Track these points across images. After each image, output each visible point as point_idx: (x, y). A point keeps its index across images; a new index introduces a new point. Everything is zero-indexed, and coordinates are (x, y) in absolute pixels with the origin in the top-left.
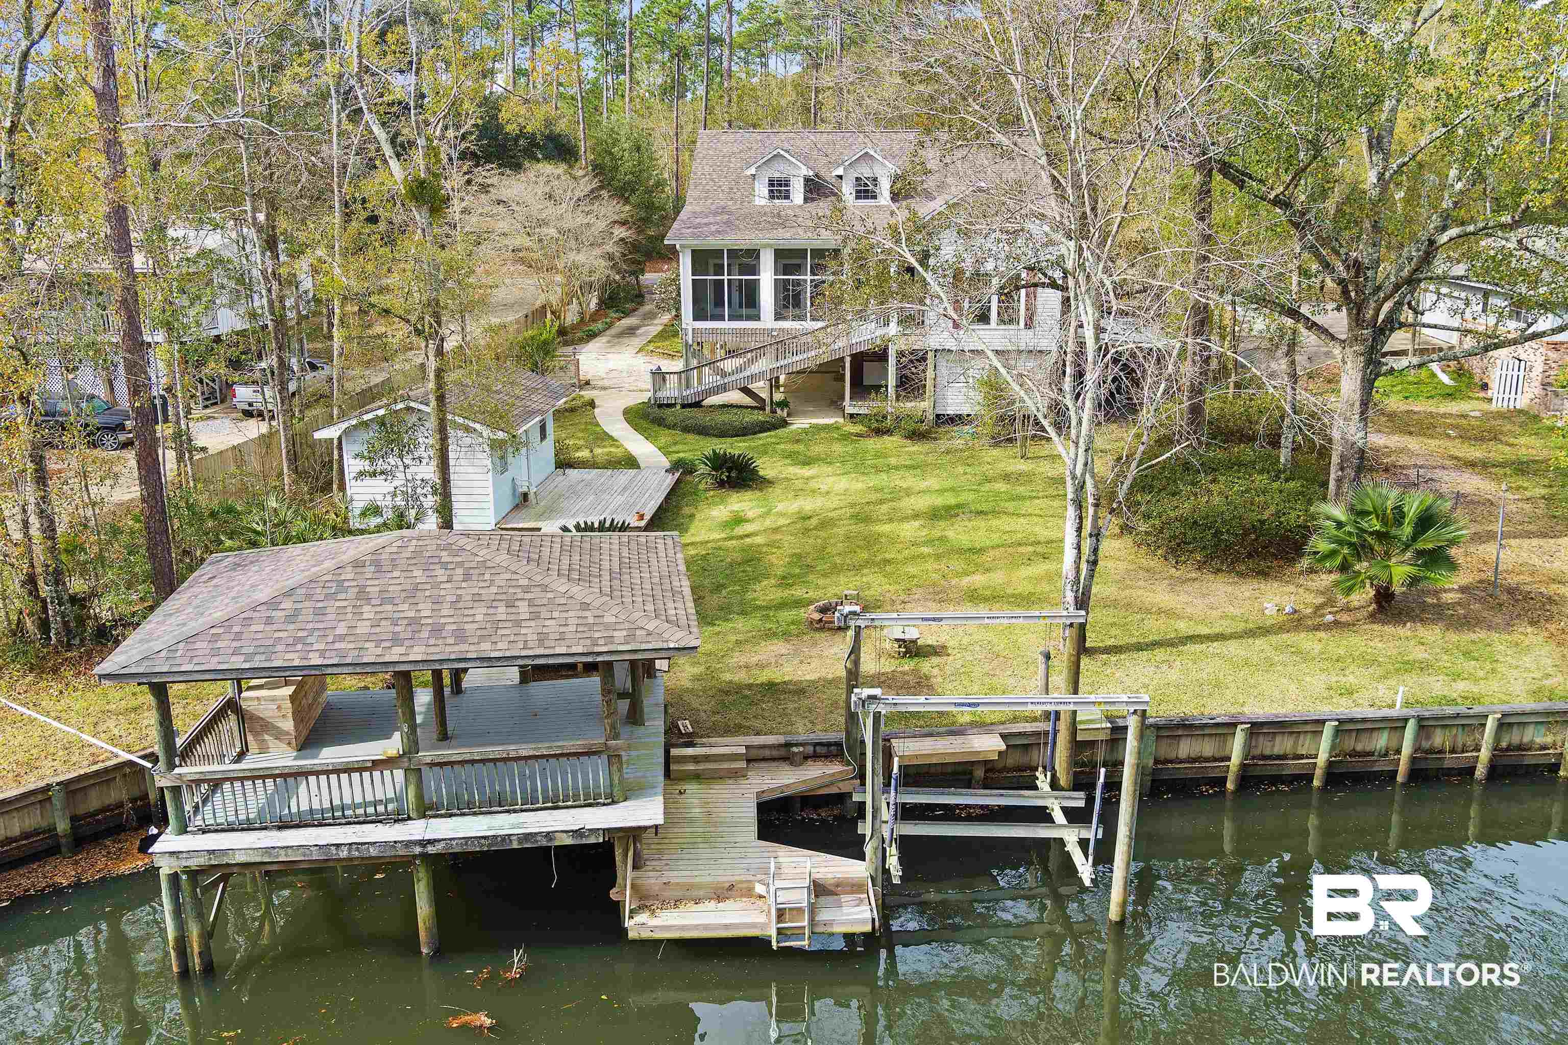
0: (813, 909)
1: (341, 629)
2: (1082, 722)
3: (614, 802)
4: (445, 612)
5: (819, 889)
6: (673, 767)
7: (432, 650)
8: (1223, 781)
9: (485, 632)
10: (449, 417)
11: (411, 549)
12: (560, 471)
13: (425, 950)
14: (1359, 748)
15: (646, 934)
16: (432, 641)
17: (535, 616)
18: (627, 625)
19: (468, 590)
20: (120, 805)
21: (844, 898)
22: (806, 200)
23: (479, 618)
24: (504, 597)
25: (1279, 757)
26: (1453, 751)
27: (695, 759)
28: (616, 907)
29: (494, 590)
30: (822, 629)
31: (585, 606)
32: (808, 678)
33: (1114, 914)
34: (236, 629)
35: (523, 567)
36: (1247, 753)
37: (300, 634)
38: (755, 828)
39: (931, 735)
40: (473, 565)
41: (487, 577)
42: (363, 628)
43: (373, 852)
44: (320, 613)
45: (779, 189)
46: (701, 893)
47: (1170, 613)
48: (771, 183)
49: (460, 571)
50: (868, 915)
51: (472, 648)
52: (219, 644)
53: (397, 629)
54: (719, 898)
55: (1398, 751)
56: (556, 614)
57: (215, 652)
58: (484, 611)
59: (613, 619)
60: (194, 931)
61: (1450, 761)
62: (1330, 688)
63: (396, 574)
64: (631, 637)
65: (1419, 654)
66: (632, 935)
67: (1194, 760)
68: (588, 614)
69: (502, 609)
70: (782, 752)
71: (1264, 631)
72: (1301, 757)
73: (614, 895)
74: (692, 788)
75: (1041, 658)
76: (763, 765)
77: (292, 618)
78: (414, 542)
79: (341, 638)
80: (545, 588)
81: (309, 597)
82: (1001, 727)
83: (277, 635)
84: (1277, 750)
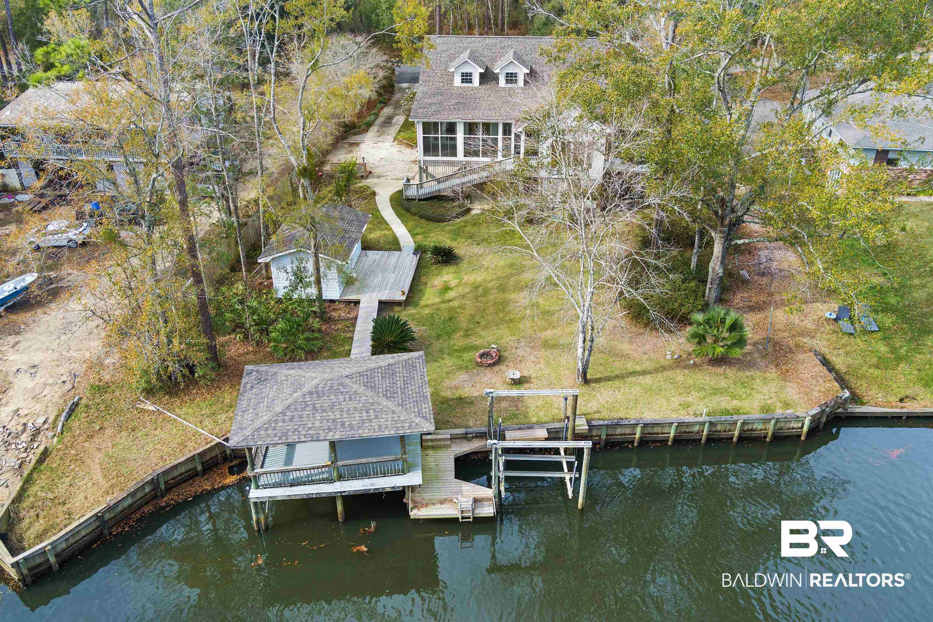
0: (473, 510)
1: (310, 425)
2: (578, 426)
3: (405, 474)
4: (344, 416)
5: (476, 501)
6: (423, 444)
7: (343, 433)
8: (633, 442)
9: (359, 425)
10: (320, 255)
11: (329, 385)
12: (364, 252)
13: (340, 520)
14: (687, 430)
15: (417, 517)
16: (342, 430)
17: (376, 417)
18: (409, 421)
19: (353, 404)
20: (217, 456)
21: (485, 503)
22: (481, 83)
23: (357, 418)
24: (364, 408)
25: (656, 434)
26: (725, 431)
27: (432, 440)
28: (405, 506)
29: (361, 405)
30: (481, 366)
31: (393, 412)
32: (475, 395)
33: (580, 506)
34: (273, 425)
35: (370, 393)
36: (642, 433)
37: (296, 427)
38: (453, 473)
39: (520, 429)
40: (352, 393)
41: (358, 398)
42: (317, 424)
43: (324, 495)
44: (301, 417)
45: (467, 78)
46: (435, 502)
47: (626, 357)
48: (463, 75)
49: (347, 396)
50: (492, 511)
51: (356, 432)
52: (269, 432)
53: (329, 424)
54: (442, 503)
55: (703, 431)
56: (384, 416)
57: (268, 436)
58: (358, 415)
59: (404, 418)
60: (262, 517)
61: (723, 435)
62: (680, 405)
63: (325, 398)
64: (410, 427)
65: (723, 384)
66: (411, 517)
67: (623, 434)
68: (394, 416)
69: (365, 414)
70: (464, 436)
71: (664, 368)
72: (664, 433)
73: (405, 501)
74: (430, 452)
75: (563, 400)
76: (457, 440)
77: (291, 419)
78: (329, 382)
79: (310, 429)
80: (379, 404)
81: (296, 409)
82: (547, 425)
83: (288, 427)
84: (655, 431)
